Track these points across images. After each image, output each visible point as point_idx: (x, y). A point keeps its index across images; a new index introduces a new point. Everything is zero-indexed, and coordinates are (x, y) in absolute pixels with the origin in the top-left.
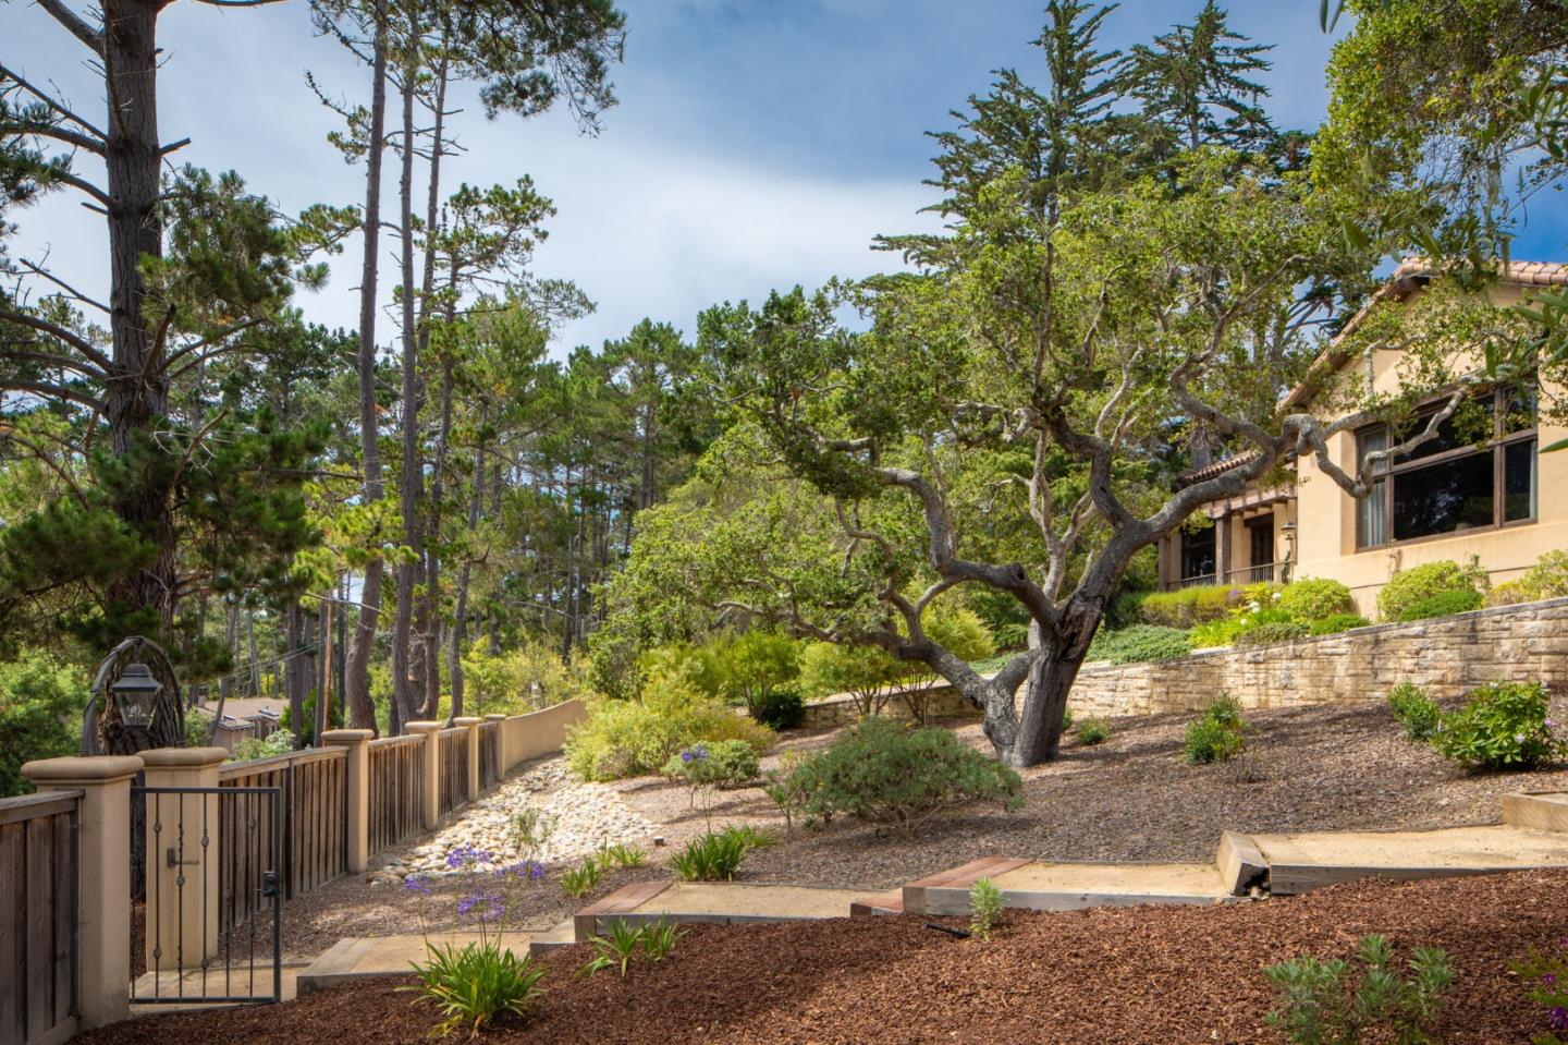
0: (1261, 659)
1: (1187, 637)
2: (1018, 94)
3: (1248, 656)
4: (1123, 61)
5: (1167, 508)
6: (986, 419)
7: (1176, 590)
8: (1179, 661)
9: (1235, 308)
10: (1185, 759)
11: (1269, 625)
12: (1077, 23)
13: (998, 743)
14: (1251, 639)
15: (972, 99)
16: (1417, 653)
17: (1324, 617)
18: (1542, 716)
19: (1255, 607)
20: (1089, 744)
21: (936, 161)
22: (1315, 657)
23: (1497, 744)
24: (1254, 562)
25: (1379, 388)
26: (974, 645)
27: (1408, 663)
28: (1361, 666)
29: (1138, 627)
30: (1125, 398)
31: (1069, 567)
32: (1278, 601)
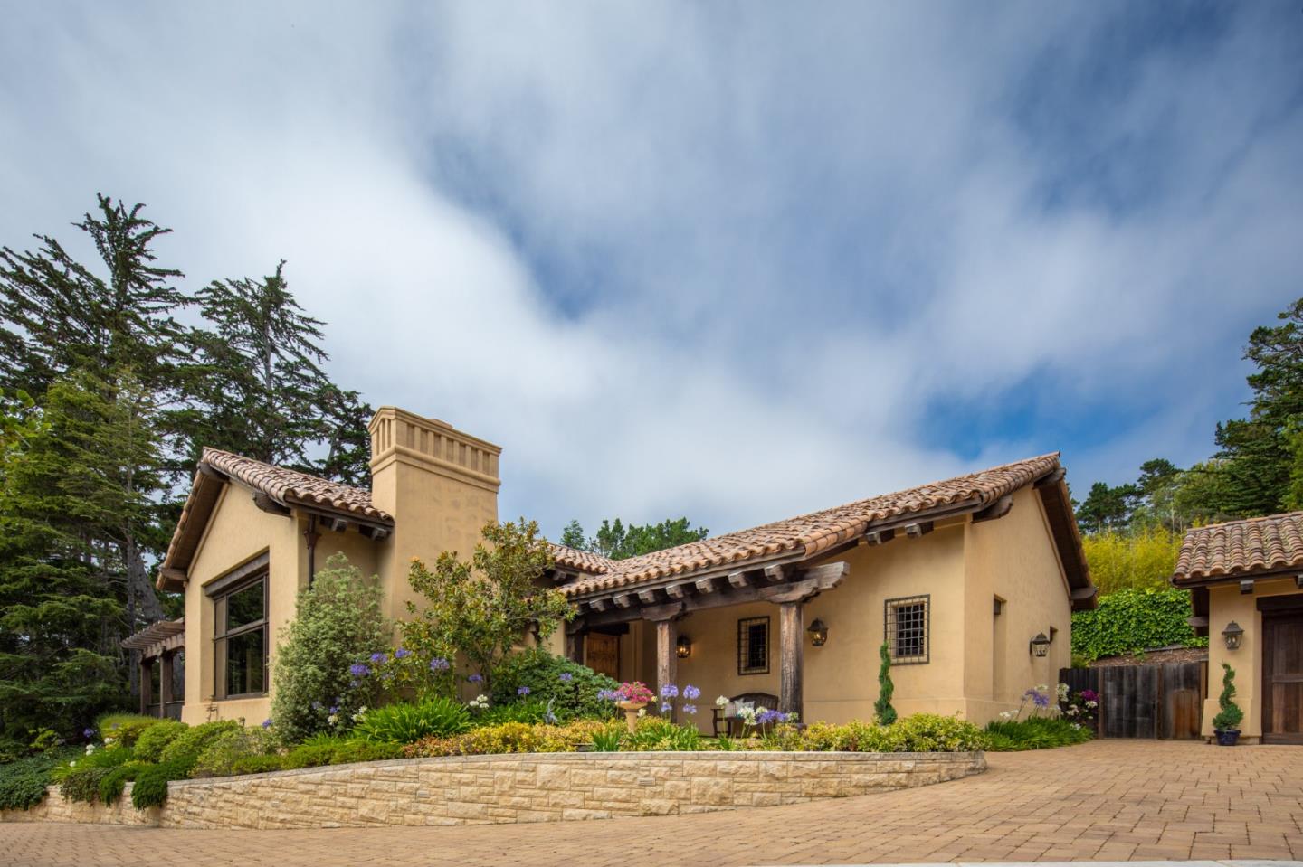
2: (66, 264)
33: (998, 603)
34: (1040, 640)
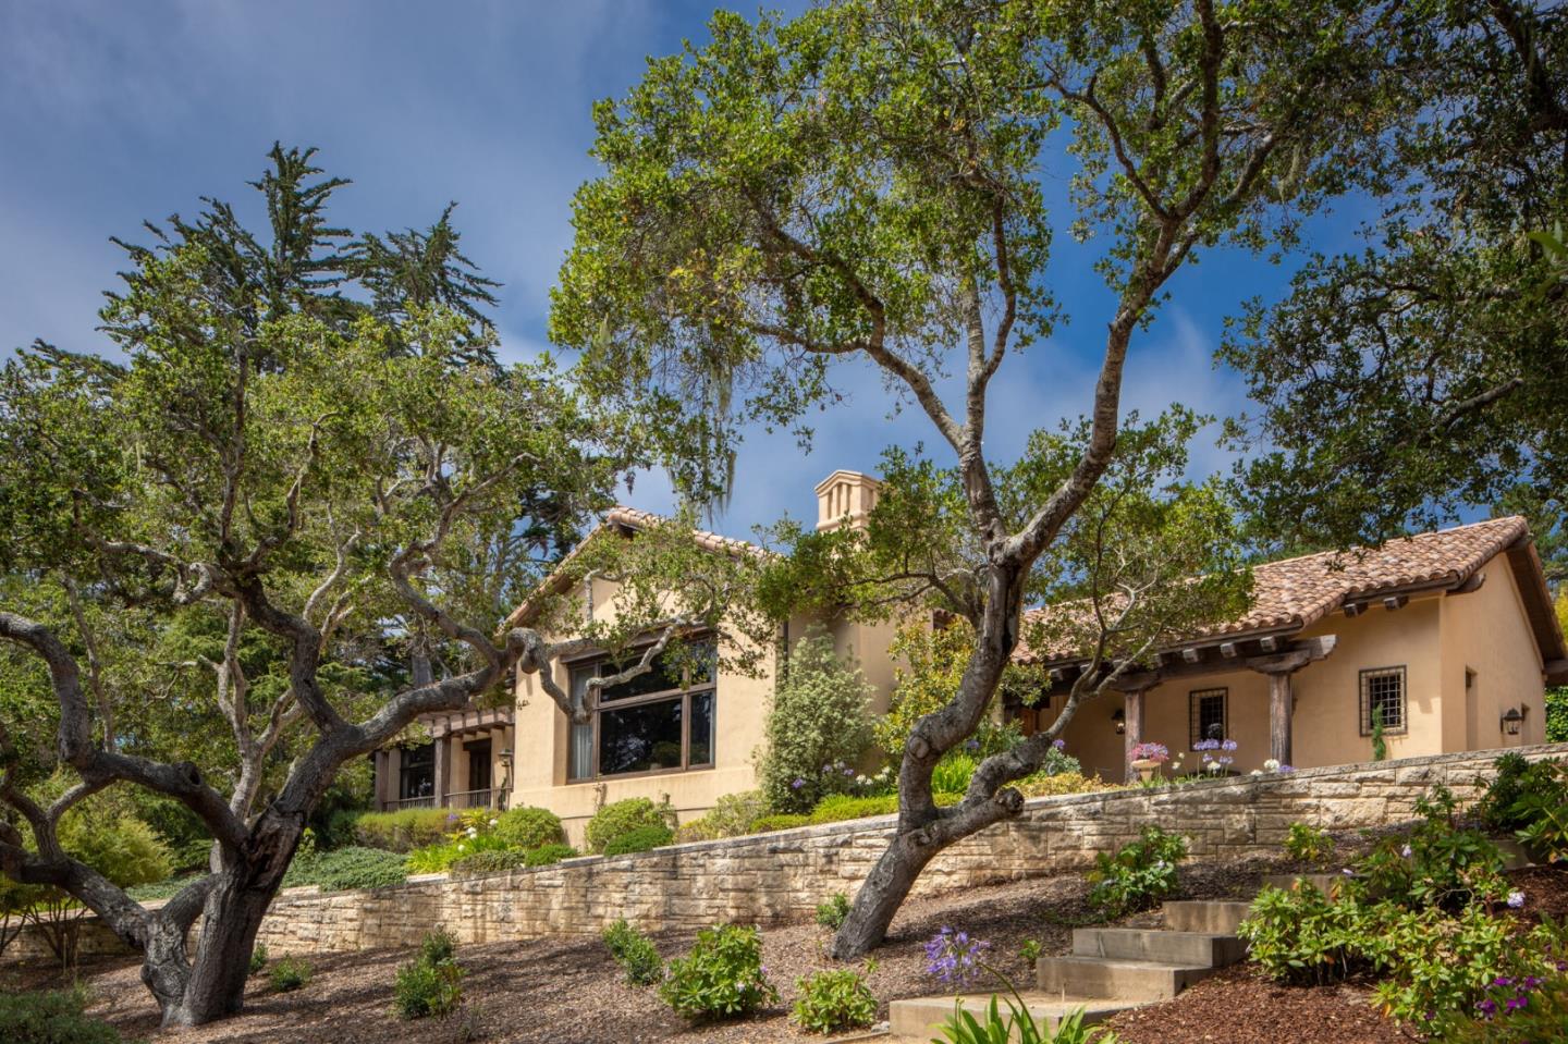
0: (479, 889)
1: (403, 862)
2: (232, 233)
3: (466, 886)
4: (355, 245)
5: (382, 715)
6: (155, 572)
7: (393, 810)
8: (391, 888)
9: (463, 498)
10: (393, 1011)
11: (486, 853)
12: (305, 183)
13: (161, 995)
14: (469, 866)
15: (175, 219)
16: (626, 887)
17: (537, 846)
18: (758, 961)
19: (472, 833)
20: (285, 990)
21: (126, 277)
22: (532, 889)
23: (719, 994)
24: (471, 788)
25: (598, 616)
26: (144, 866)
27: (617, 897)
28: (575, 899)
29: (350, 849)
30: (339, 585)
31: (266, 775)
32: (495, 828)
33: (1470, 676)
34: (1511, 716)
